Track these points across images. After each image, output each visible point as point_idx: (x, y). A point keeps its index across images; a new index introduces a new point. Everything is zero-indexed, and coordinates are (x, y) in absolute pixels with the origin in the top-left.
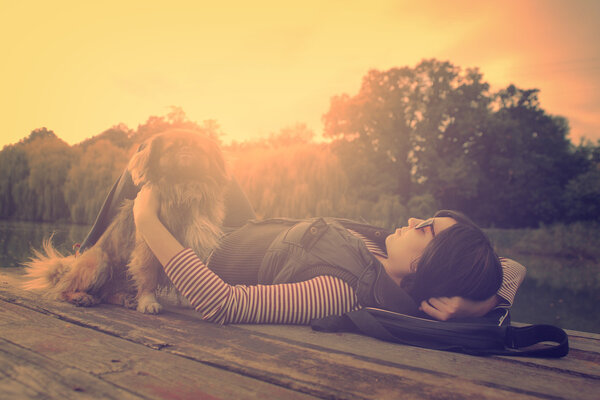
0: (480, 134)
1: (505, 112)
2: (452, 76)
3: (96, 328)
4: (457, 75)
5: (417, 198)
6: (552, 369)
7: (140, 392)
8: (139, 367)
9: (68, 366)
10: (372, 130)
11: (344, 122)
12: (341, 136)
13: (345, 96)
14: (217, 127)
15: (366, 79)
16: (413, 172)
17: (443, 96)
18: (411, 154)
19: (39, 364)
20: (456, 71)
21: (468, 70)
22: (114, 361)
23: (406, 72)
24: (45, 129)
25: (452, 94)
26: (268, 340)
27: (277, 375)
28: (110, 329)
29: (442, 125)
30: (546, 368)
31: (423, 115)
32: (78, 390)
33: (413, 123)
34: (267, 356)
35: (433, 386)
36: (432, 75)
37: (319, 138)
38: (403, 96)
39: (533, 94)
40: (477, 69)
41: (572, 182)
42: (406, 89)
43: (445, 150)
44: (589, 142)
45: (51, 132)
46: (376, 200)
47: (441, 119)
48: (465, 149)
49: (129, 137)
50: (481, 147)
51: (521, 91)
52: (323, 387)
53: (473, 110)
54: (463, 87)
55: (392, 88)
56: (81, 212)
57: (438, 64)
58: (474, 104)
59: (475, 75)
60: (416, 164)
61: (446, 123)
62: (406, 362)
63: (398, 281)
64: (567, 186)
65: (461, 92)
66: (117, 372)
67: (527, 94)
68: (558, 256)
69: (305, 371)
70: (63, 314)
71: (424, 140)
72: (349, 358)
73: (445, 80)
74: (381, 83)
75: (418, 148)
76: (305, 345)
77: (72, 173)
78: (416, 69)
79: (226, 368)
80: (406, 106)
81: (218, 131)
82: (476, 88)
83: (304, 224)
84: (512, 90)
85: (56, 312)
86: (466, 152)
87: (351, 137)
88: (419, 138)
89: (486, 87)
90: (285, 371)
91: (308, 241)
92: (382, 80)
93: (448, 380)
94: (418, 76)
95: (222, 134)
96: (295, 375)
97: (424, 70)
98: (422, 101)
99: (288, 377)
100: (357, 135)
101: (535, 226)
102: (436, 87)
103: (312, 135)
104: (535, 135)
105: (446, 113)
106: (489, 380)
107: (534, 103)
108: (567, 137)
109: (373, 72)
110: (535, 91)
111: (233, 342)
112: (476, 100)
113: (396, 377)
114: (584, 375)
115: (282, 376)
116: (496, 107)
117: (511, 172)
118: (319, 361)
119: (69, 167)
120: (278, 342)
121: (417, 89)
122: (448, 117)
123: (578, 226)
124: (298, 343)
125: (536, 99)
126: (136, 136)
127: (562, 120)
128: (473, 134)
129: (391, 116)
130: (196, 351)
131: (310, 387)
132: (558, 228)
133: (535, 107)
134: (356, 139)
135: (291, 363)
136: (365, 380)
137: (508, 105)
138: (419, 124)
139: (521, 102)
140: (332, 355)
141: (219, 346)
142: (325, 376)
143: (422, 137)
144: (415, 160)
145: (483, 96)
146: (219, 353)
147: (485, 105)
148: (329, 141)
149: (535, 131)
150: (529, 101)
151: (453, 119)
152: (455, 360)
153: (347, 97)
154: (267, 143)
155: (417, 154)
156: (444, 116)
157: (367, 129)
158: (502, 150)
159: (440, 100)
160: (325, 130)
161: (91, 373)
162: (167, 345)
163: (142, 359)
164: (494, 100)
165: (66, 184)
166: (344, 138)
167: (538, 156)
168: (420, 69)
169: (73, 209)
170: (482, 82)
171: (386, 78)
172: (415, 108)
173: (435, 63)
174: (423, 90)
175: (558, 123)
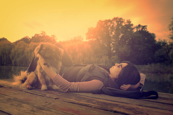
0: (131, 38)
1: (138, 32)
2: (123, 22)
3: (36, 94)
4: (124, 22)
5: (113, 57)
6: (154, 102)
7: (56, 109)
8: (53, 104)
9: (35, 104)
10: (100, 37)
11: (92, 35)
12: (91, 39)
13: (92, 28)
14: (55, 37)
15: (98, 23)
16: (112, 49)
17: (120, 28)
18: (111, 44)
19: (28, 103)
20: (123, 20)
21: (127, 20)
22: (46, 102)
23: (109, 21)
24: (4, 38)
25: (123, 27)
26: (82, 96)
27: (88, 104)
28: (40, 95)
29: (120, 36)
30: (153, 102)
31: (115, 33)
32: (40, 109)
33: (112, 35)
34: (83, 100)
35: (126, 106)
36: (117, 22)
37: (85, 40)
38: (109, 28)
39: (145, 27)
40: (130, 20)
41: (156, 52)
42: (110, 26)
43: (121, 43)
44: (161, 40)
45: (6, 39)
46: (101, 57)
47: (120, 34)
48: (127, 42)
49: (29, 40)
50: (131, 42)
51: (142, 26)
52: (100, 107)
53: (129, 31)
54: (126, 25)
55: (106, 25)
56: (15, 62)
57: (119, 18)
58: (129, 30)
59: (129, 22)
60: (113, 47)
61: (121, 35)
62: (118, 101)
63: (114, 80)
64: (155, 53)
65: (125, 26)
66: (48, 105)
67: (144, 27)
68: (153, 72)
69: (94, 103)
70: (26, 91)
71: (115, 40)
72: (104, 100)
73: (120, 23)
74: (102, 24)
75: (113, 43)
76: (92, 97)
77: (13, 51)
78: (112, 20)
79: (74, 103)
80: (109, 31)
81: (55, 38)
82: (129, 25)
83: (89, 66)
84: (139, 26)
85: (24, 91)
86: (127, 43)
87: (94, 40)
88: (113, 40)
89: (132, 25)
90: (89, 104)
91: (90, 70)
92: (103, 23)
93: (130, 105)
94: (113, 22)
95: (57, 39)
96: (92, 104)
97: (114, 20)
98: (114, 29)
99: (91, 105)
100: (96, 39)
101: (147, 64)
102: (118, 25)
103: (83, 39)
104: (146, 38)
105: (121, 33)
106: (140, 104)
107: (146, 30)
108: (155, 39)
109: (100, 21)
110: (146, 26)
111: (74, 97)
112: (130, 29)
113: (117, 104)
114: (162, 103)
115: (89, 105)
116: (135, 31)
117: (139, 49)
118: (97, 101)
119: (12, 49)
120: (85, 97)
121: (113, 26)
122: (122, 33)
123: (158, 64)
124: (90, 97)
125: (146, 28)
126: (31, 40)
127: (153, 34)
128: (129, 38)
129: (105, 33)
130: (65, 99)
131: (97, 107)
132: (153, 65)
133: (146, 31)
134: (95, 40)
135: (90, 102)
136: (110, 105)
137: (139, 30)
138: (113, 36)
139: (142, 29)
140: (100, 100)
141: (71, 98)
142: (100, 105)
143: (114, 39)
144: (112, 46)
145: (131, 28)
146: (71, 100)
147: (132, 30)
148: (88, 41)
149: (146, 37)
150: (144, 29)
151: (123, 34)
152: (130, 100)
153: (93, 28)
154: (70, 42)
155: (113, 44)
156: (120, 33)
157: (98, 37)
158: (137, 43)
159: (119, 29)
160: (87, 37)
161: (42, 105)
162: (57, 98)
163: (53, 102)
164: (135, 29)
165: (11, 54)
166: (92, 40)
167: (147, 44)
168: (113, 20)
169: (13, 61)
170: (131, 23)
171: (104, 23)
172: (112, 31)
173: (118, 18)
174: (114, 26)
175: (152, 35)
